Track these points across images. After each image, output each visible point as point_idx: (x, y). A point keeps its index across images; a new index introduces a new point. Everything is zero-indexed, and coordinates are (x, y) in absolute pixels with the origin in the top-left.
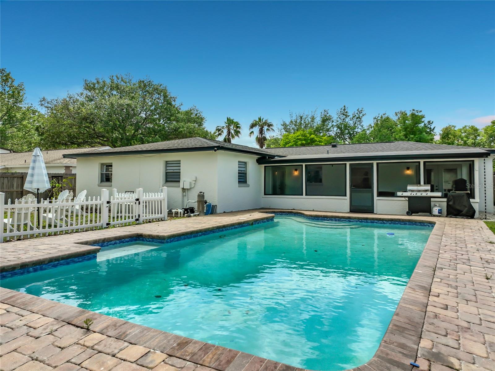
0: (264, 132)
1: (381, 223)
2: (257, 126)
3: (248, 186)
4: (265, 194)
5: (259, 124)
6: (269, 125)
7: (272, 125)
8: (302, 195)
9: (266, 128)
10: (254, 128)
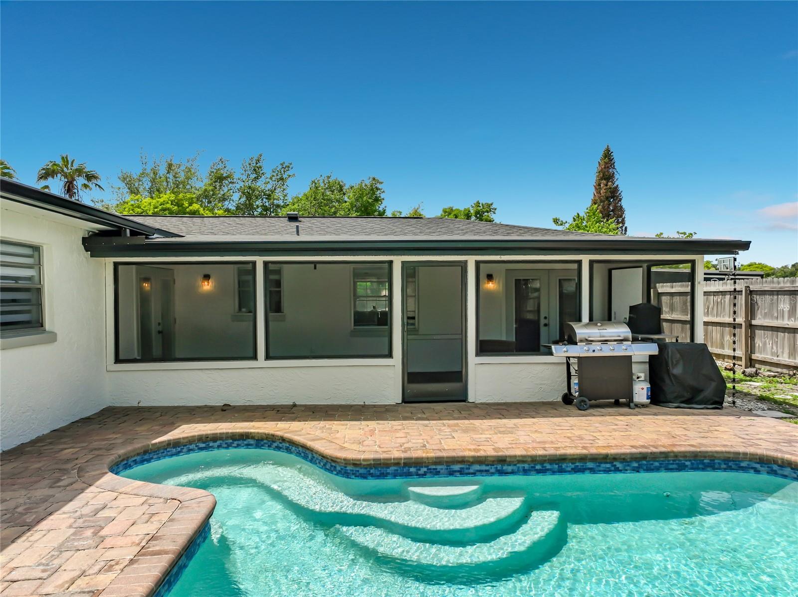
0: (76, 191)
1: (607, 471)
2: (59, 175)
3: (52, 338)
4: (118, 360)
5: (63, 171)
6: (90, 177)
7: (96, 178)
8: (255, 357)
9: (80, 181)
10: (50, 179)
